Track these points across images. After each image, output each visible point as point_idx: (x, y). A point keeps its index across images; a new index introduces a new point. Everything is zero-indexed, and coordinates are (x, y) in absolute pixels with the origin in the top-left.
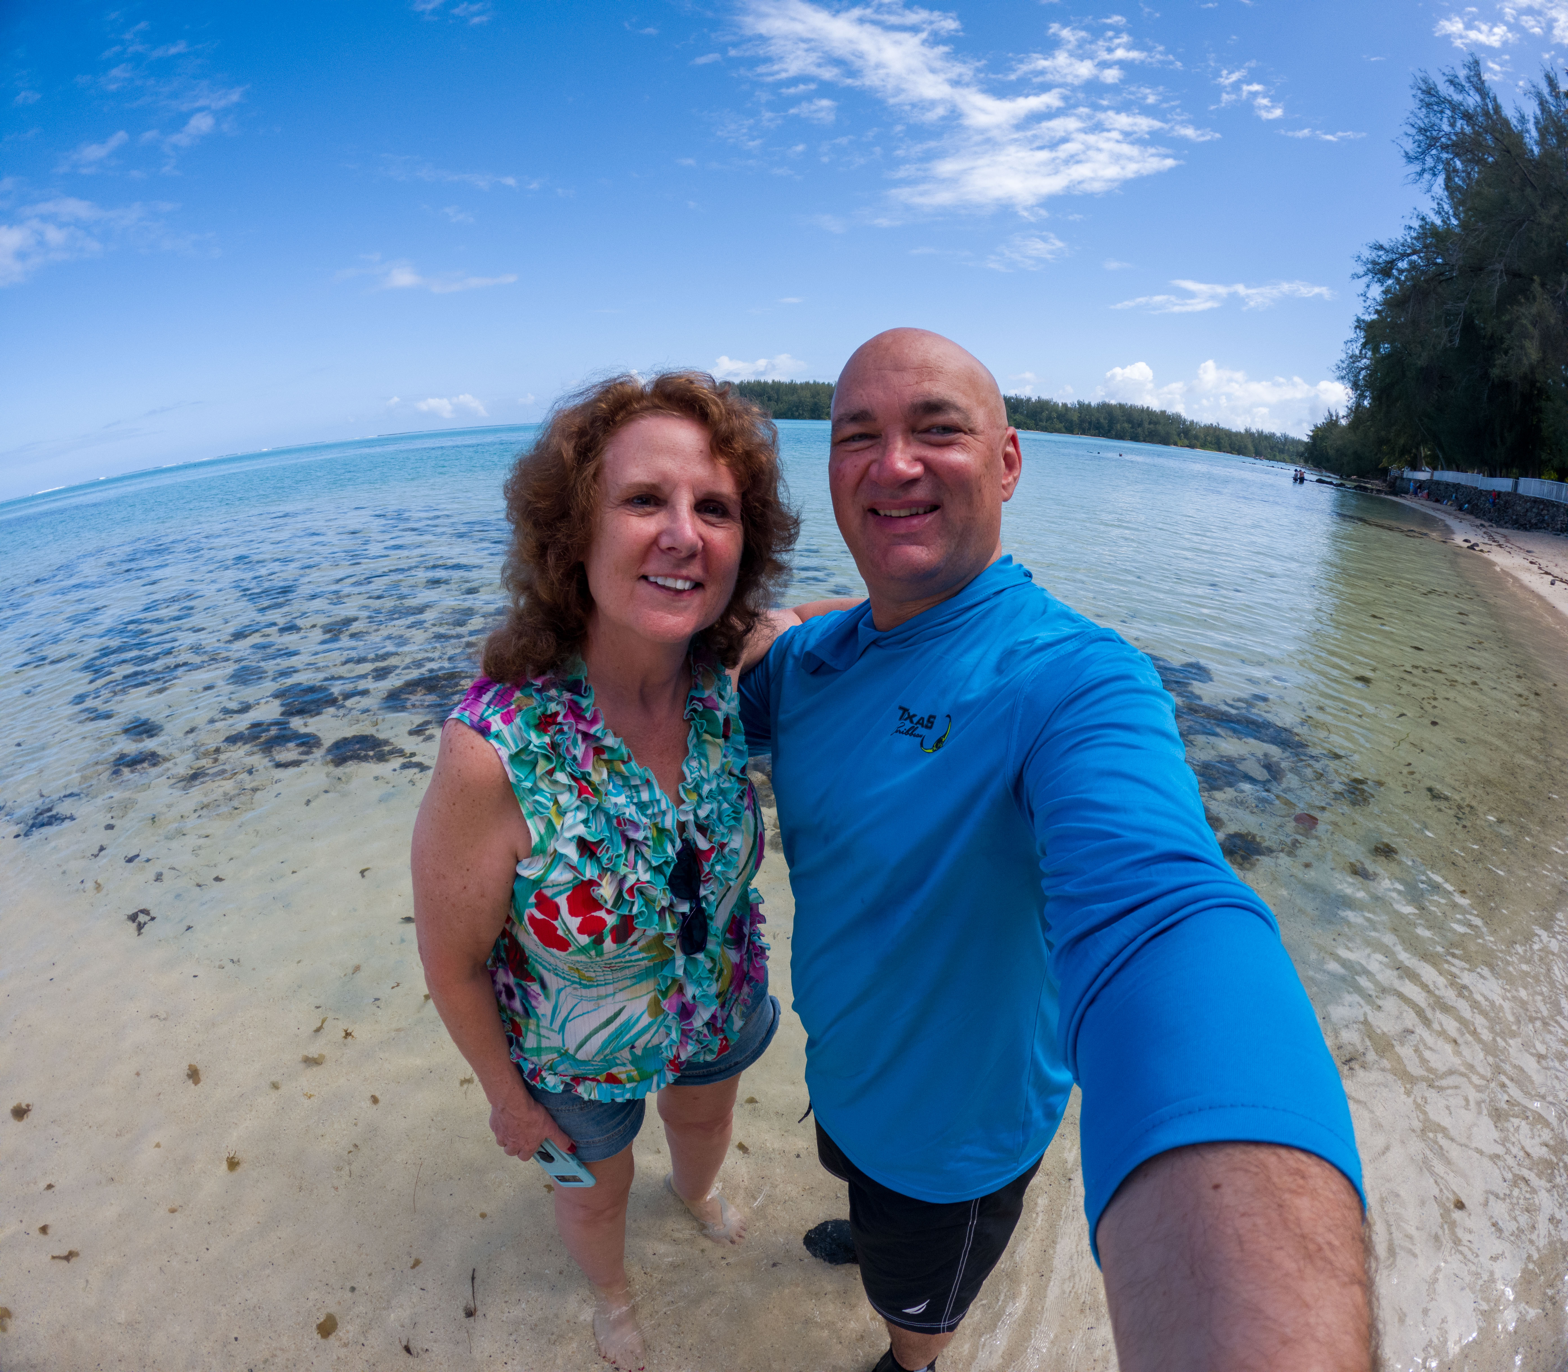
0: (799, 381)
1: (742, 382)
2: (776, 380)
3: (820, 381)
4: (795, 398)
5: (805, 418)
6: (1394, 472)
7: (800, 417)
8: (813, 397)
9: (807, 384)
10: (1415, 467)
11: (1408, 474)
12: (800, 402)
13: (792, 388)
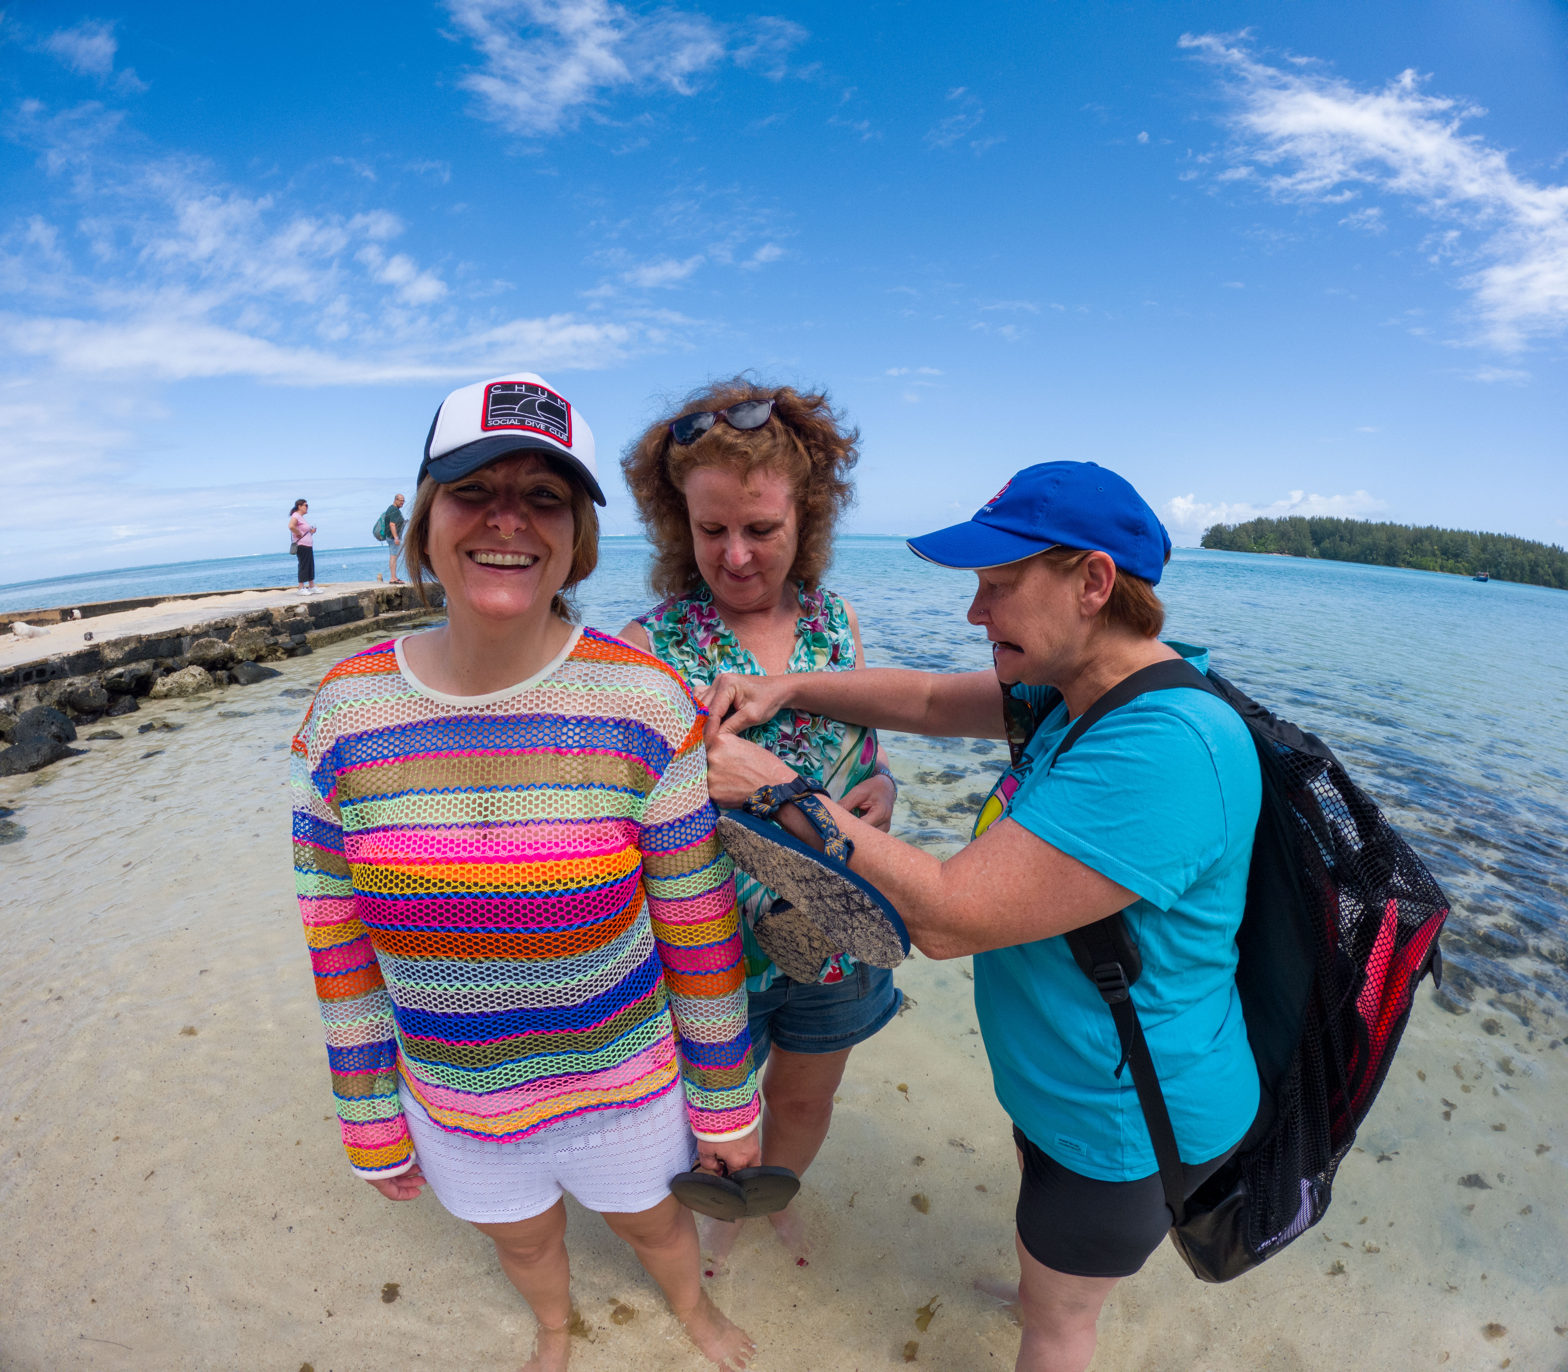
0: (1374, 521)
1: (1313, 518)
2: (1350, 518)
3: (1398, 522)
4: (1368, 540)
5: (1378, 564)
7: (1373, 562)
8: (1389, 540)
9: (1383, 524)
12: (1375, 544)
13: (1366, 528)
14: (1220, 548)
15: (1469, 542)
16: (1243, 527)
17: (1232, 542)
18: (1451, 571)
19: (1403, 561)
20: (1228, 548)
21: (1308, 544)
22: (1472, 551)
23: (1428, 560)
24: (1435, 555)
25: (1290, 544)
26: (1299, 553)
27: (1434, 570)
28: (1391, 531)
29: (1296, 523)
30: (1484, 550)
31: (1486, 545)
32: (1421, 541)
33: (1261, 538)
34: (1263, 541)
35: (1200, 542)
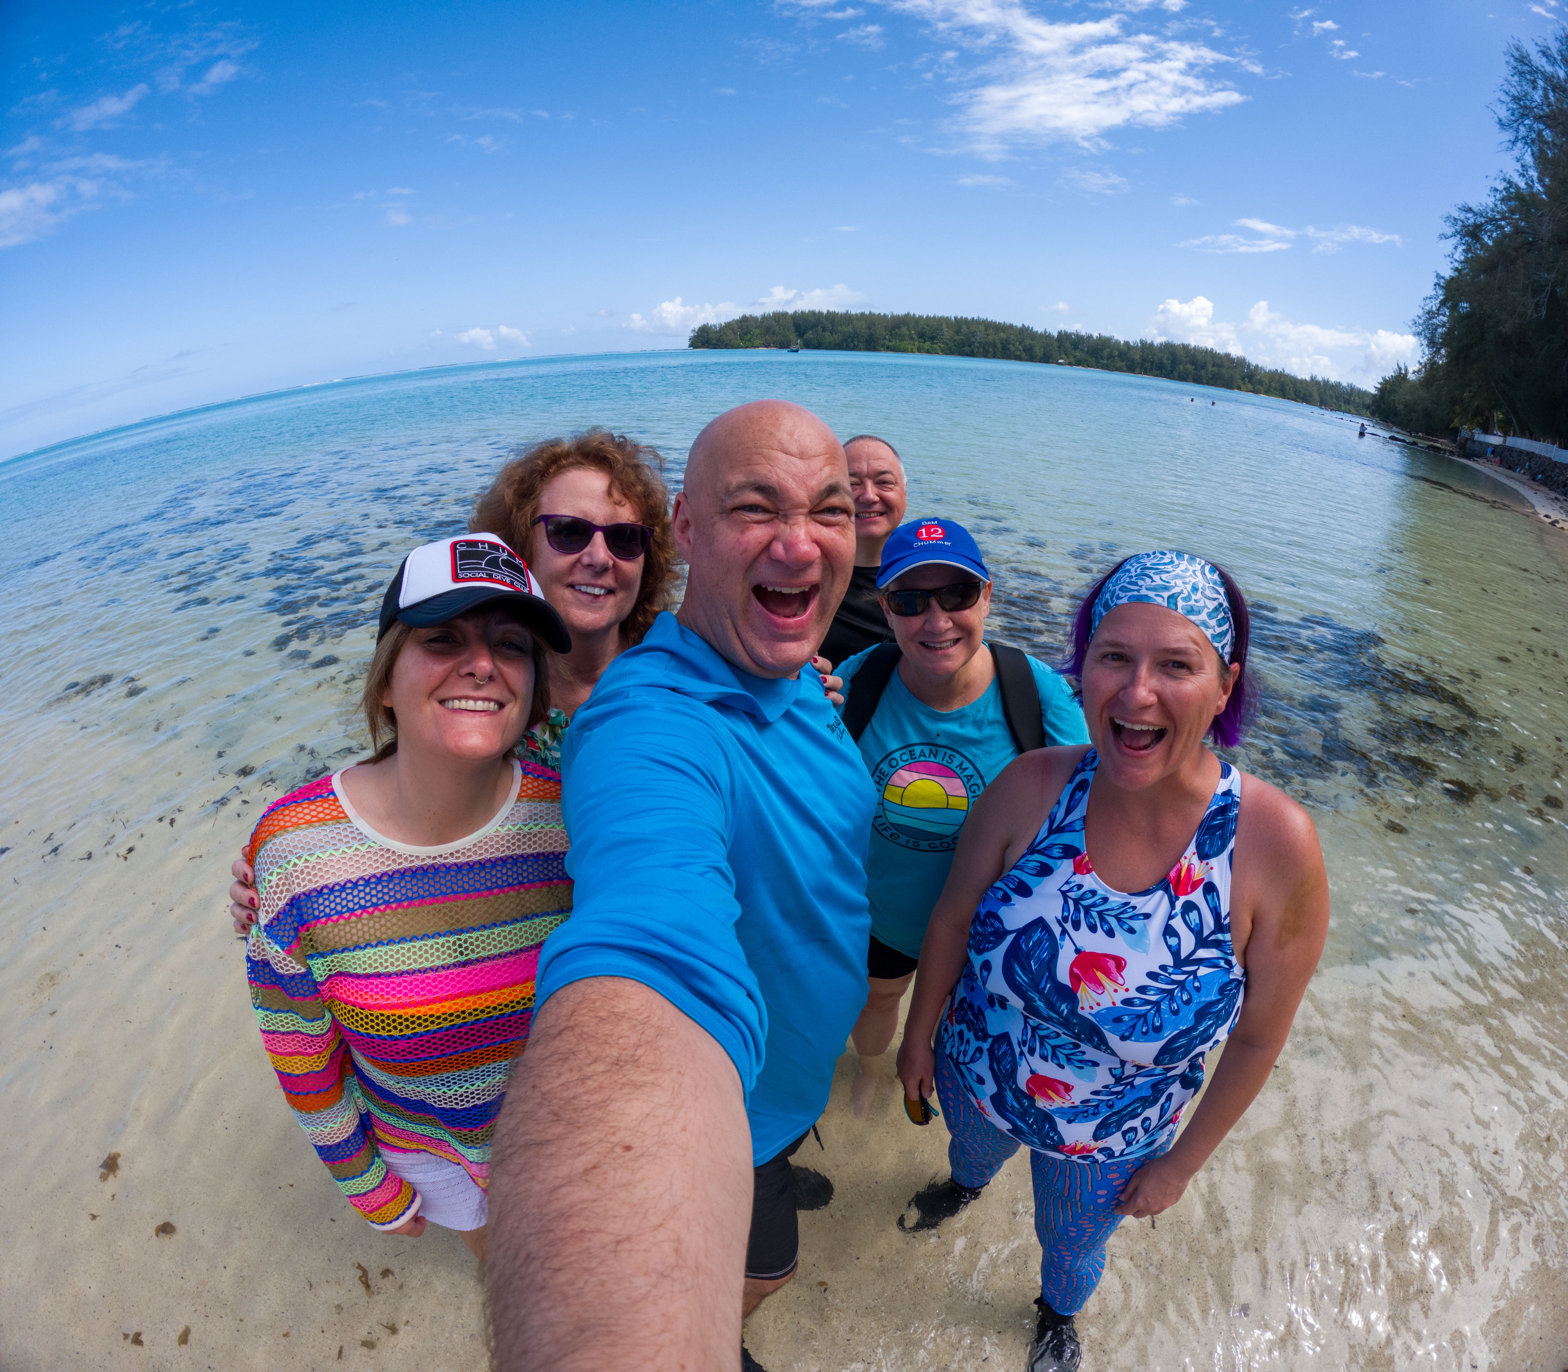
0: (854, 311)
1: (795, 312)
2: (831, 310)
3: (876, 311)
4: (850, 329)
5: (860, 350)
6: (1465, 432)
7: (855, 348)
8: (869, 328)
9: (863, 314)
10: (1486, 431)
11: (1479, 436)
12: (855, 332)
13: (847, 318)
14: (708, 347)
15: (944, 326)
16: (729, 326)
17: (719, 340)
18: (928, 352)
19: (883, 346)
20: (716, 346)
21: (792, 336)
22: (947, 333)
23: (906, 344)
24: (912, 339)
25: (775, 338)
26: (784, 345)
27: (912, 351)
28: (870, 320)
29: (779, 318)
30: (958, 332)
31: (960, 328)
32: (899, 328)
33: (746, 334)
34: (749, 336)
35: (688, 343)
